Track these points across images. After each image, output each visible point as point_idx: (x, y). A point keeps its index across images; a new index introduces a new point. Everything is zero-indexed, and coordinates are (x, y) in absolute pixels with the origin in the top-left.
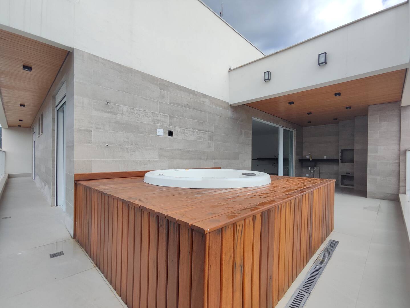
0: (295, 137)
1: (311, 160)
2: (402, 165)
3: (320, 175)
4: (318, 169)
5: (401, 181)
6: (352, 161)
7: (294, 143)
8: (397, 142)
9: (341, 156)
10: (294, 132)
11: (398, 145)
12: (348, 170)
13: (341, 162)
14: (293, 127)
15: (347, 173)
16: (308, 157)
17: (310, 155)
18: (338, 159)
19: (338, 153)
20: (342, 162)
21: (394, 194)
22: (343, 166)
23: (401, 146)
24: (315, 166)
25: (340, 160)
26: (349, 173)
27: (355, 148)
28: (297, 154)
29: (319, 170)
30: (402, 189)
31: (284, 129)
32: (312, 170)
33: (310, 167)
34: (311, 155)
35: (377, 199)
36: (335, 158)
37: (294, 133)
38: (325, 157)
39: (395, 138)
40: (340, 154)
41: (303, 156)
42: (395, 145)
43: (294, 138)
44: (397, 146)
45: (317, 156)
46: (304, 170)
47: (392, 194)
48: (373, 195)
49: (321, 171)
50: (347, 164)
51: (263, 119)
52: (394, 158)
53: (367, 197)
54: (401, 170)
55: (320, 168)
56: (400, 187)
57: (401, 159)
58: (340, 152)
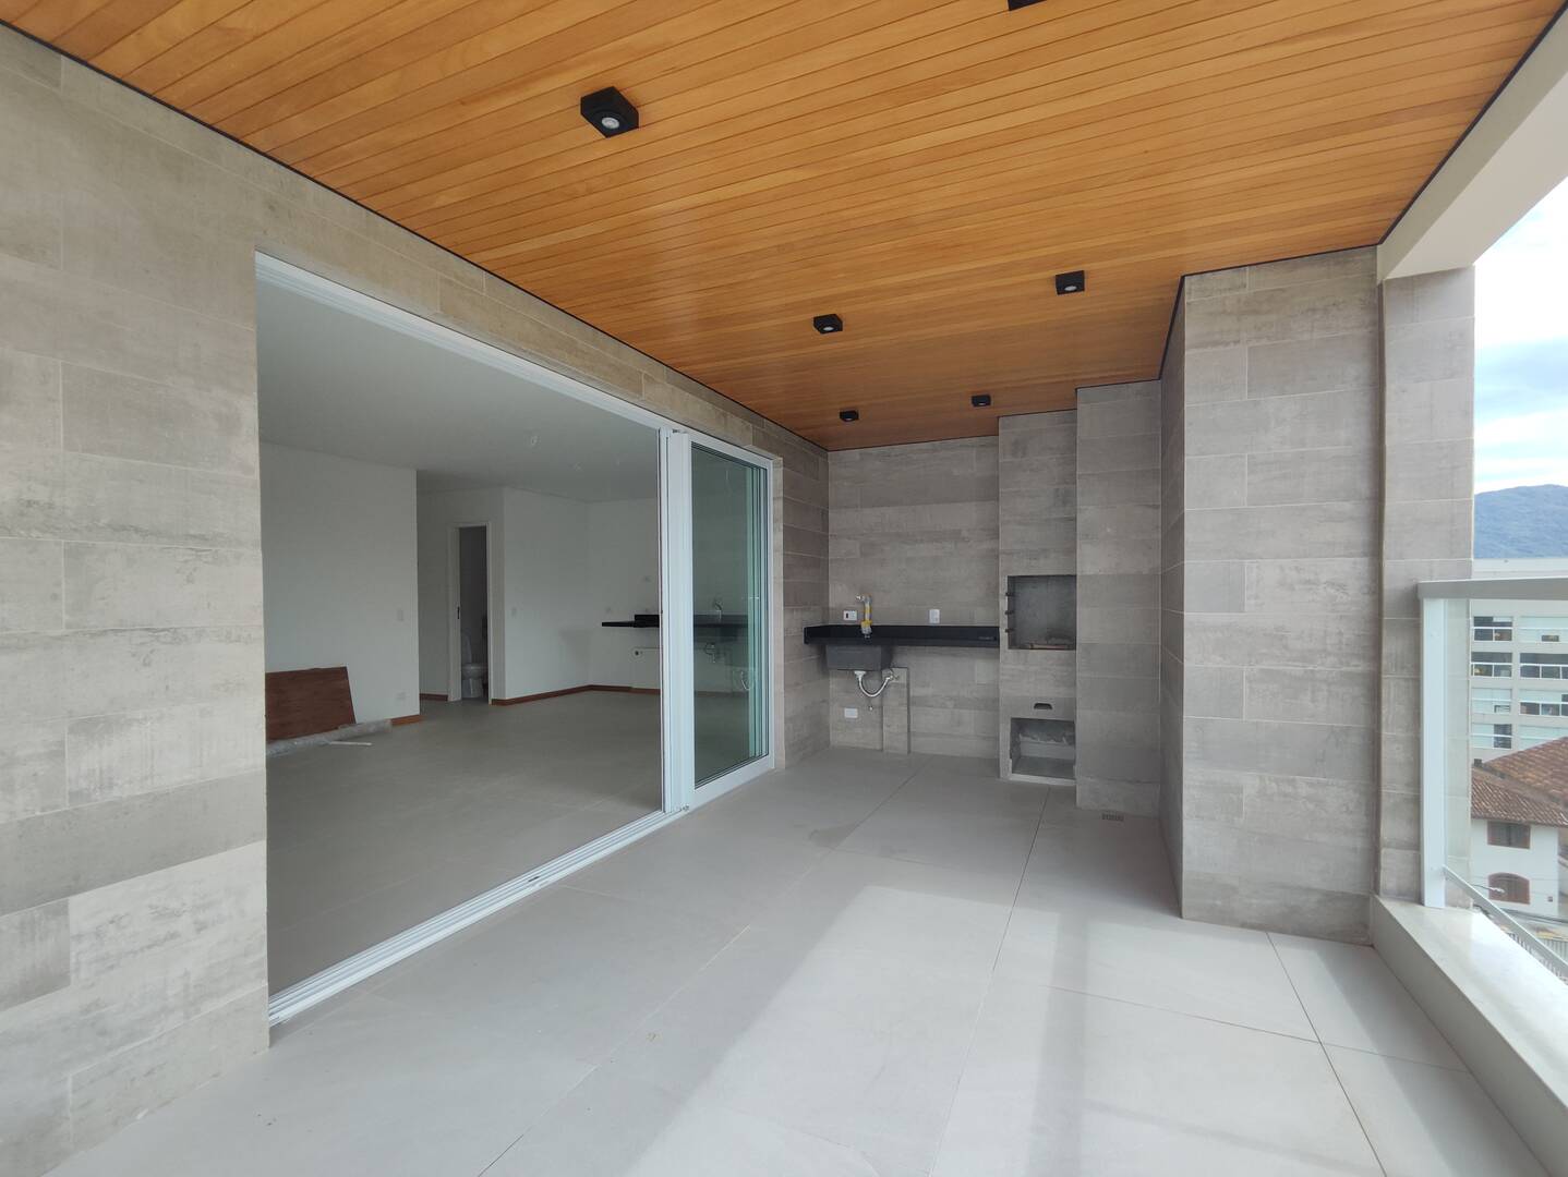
0: (780, 504)
1: (866, 629)
2: (1392, 690)
3: (913, 709)
4: (903, 680)
5: (1386, 803)
6: (1063, 637)
7: (775, 538)
8: (1359, 535)
9: (1007, 613)
10: (773, 471)
11: (1365, 555)
12: (1047, 691)
13: (1010, 648)
14: (765, 444)
15: (1038, 706)
16: (852, 617)
17: (863, 603)
18: (996, 630)
19: (996, 595)
20: (1013, 644)
21: (1344, 896)
22: (1021, 667)
23: (1388, 565)
24: (887, 663)
25: (1004, 636)
26: (1048, 706)
27: (1079, 569)
28: (793, 598)
29: (908, 685)
30: (1392, 866)
31: (695, 446)
32: (874, 682)
33: (860, 674)
34: (867, 606)
35: (1244, 925)
36: (980, 619)
37: (775, 480)
38: (935, 617)
39: (1348, 506)
40: (1004, 604)
41: (828, 609)
42: (1351, 555)
43: (774, 507)
44: (1358, 559)
45: (894, 609)
46: (835, 684)
47: (1330, 897)
48: (1219, 903)
49: (916, 692)
50: (1038, 657)
51: (498, 338)
52: (1340, 642)
53: (1180, 916)
54: (1385, 733)
55: (908, 676)
56: (1383, 851)
57: (1385, 650)
58: (1003, 588)
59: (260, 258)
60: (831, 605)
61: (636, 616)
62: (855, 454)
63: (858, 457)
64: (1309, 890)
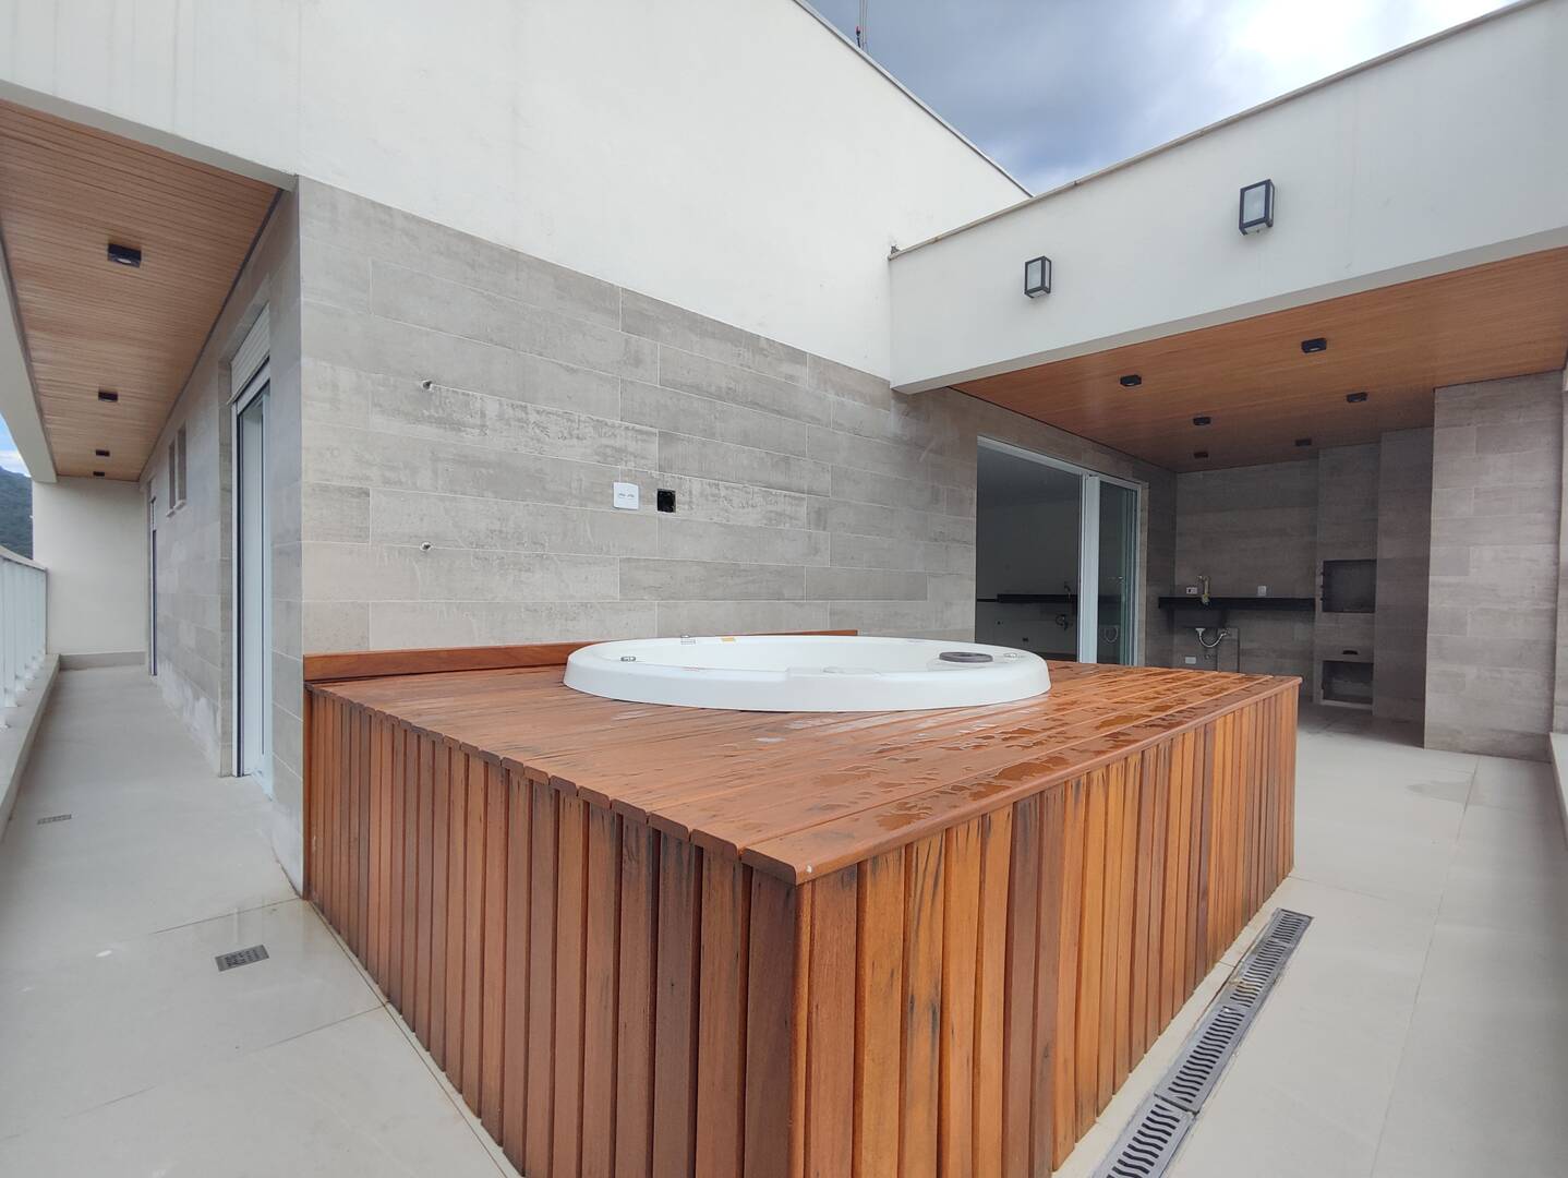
0: (1146, 514)
1: (1205, 600)
3: (1242, 659)
4: (1235, 637)
5: (1558, 681)
6: (1367, 605)
7: (1141, 535)
8: (1549, 532)
9: (1322, 587)
10: (1142, 493)
11: (1551, 543)
12: (1353, 642)
13: (1324, 611)
14: (1139, 476)
15: (1346, 652)
16: (1194, 591)
17: (1203, 581)
18: (1313, 600)
19: (1314, 575)
20: (1327, 609)
21: (1532, 735)
22: (1333, 625)
24: (1223, 624)
25: (1319, 603)
26: (1355, 653)
27: (1378, 554)
28: (1152, 577)
29: (1239, 641)
30: (1561, 715)
31: (1102, 483)
32: (1210, 638)
33: (1200, 630)
34: (1207, 583)
35: (1465, 752)
36: (1300, 592)
37: (1142, 499)
38: (1262, 591)
39: (1541, 515)
40: (1320, 580)
41: (1174, 585)
42: (1542, 544)
43: (1141, 516)
44: (1549, 546)
45: (1227, 584)
46: (1177, 639)
47: (1524, 735)
48: (1448, 739)
49: (1244, 645)
50: (1346, 618)
51: (1021, 443)
52: (1533, 592)
53: (1423, 747)
54: (1559, 641)
55: (1239, 632)
56: (1555, 707)
57: (1560, 596)
58: (1320, 569)
59: (980, 438)
60: (1177, 584)
61: (999, 596)
62: (1200, 475)
63: (1201, 477)
64: (1511, 732)
